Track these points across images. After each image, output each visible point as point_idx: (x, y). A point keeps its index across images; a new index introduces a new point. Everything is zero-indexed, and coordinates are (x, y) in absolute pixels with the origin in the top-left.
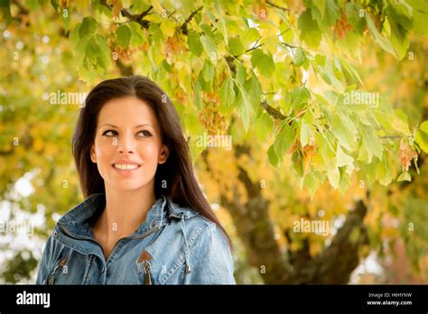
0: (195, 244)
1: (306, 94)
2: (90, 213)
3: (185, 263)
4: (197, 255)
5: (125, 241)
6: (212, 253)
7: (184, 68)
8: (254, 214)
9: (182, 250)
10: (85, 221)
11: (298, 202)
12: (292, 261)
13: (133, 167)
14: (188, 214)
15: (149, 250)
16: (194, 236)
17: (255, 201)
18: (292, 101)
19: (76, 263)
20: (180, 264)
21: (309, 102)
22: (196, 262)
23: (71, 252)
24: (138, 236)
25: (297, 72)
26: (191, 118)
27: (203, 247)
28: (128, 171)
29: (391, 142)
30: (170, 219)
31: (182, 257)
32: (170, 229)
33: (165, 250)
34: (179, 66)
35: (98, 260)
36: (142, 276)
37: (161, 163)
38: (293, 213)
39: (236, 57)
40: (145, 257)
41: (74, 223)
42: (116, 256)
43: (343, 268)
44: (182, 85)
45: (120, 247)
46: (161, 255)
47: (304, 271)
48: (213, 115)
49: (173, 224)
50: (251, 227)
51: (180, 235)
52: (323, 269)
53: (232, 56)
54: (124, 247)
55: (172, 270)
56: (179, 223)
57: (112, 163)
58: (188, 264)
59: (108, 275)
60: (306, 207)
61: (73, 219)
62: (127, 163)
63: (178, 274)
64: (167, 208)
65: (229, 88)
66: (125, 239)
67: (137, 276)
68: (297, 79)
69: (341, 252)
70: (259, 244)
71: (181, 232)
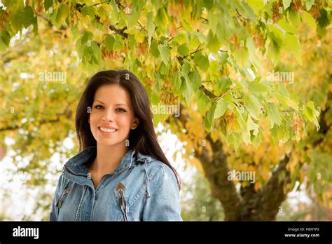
0: (153, 179)
1: (229, 82)
2: (86, 159)
3: (147, 191)
4: (155, 186)
5: (107, 176)
6: (164, 185)
7: (150, 65)
8: (217, 162)
9: (145, 183)
10: (83, 164)
11: (247, 155)
12: (243, 194)
13: (111, 130)
14: (150, 159)
15: (123, 182)
16: (153, 174)
17: (217, 153)
18: (220, 86)
19: (76, 191)
20: (144, 192)
21: (231, 87)
22: (154, 190)
23: (73, 184)
24: (116, 173)
25: (225, 68)
26: (155, 97)
27: (159, 181)
28: (108, 133)
29: (288, 115)
30: (138, 163)
31: (144, 187)
32: (137, 169)
33: (133, 182)
34: (147, 63)
35: (90, 189)
36: (118, 199)
37: (133, 128)
38: (243, 162)
39: (185, 57)
40: (120, 186)
41: (75, 165)
42: (102, 186)
43: (276, 199)
44: (149, 76)
45: (105, 180)
46: (130, 186)
47: (251, 201)
48: (169, 96)
49: (139, 166)
50: (214, 171)
51: (144, 173)
52: (263, 199)
53: (182, 56)
54: (108, 180)
55: (138, 196)
56: (144, 165)
57: (99, 126)
58: (148, 191)
59: (96, 199)
60: (252, 158)
61: (75, 162)
62: (108, 128)
63: (142, 198)
64: (135, 156)
65: (178, 78)
66: (108, 175)
67: (115, 199)
68: (224, 71)
69: (275, 188)
70: (220, 182)
71: (144, 171)
